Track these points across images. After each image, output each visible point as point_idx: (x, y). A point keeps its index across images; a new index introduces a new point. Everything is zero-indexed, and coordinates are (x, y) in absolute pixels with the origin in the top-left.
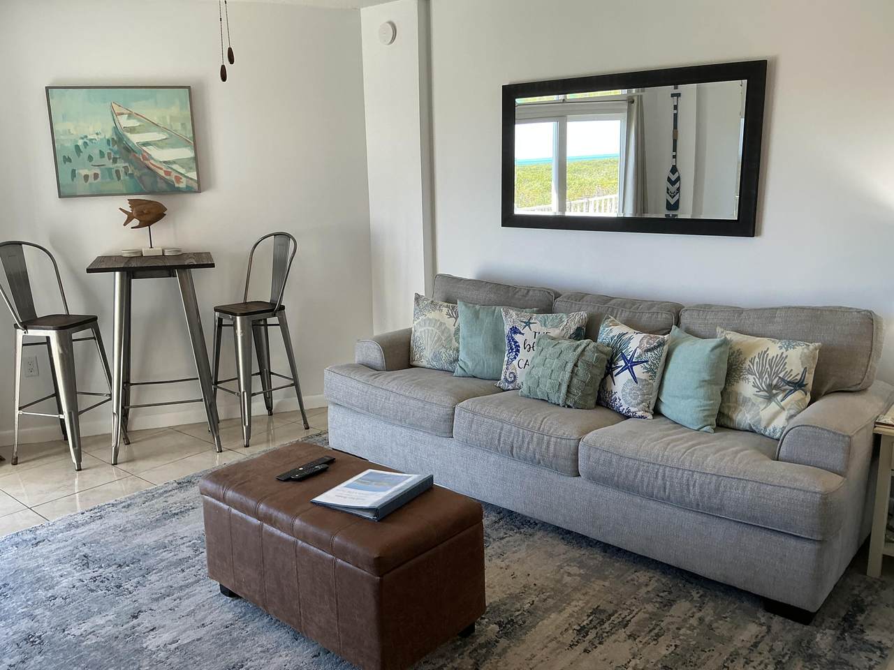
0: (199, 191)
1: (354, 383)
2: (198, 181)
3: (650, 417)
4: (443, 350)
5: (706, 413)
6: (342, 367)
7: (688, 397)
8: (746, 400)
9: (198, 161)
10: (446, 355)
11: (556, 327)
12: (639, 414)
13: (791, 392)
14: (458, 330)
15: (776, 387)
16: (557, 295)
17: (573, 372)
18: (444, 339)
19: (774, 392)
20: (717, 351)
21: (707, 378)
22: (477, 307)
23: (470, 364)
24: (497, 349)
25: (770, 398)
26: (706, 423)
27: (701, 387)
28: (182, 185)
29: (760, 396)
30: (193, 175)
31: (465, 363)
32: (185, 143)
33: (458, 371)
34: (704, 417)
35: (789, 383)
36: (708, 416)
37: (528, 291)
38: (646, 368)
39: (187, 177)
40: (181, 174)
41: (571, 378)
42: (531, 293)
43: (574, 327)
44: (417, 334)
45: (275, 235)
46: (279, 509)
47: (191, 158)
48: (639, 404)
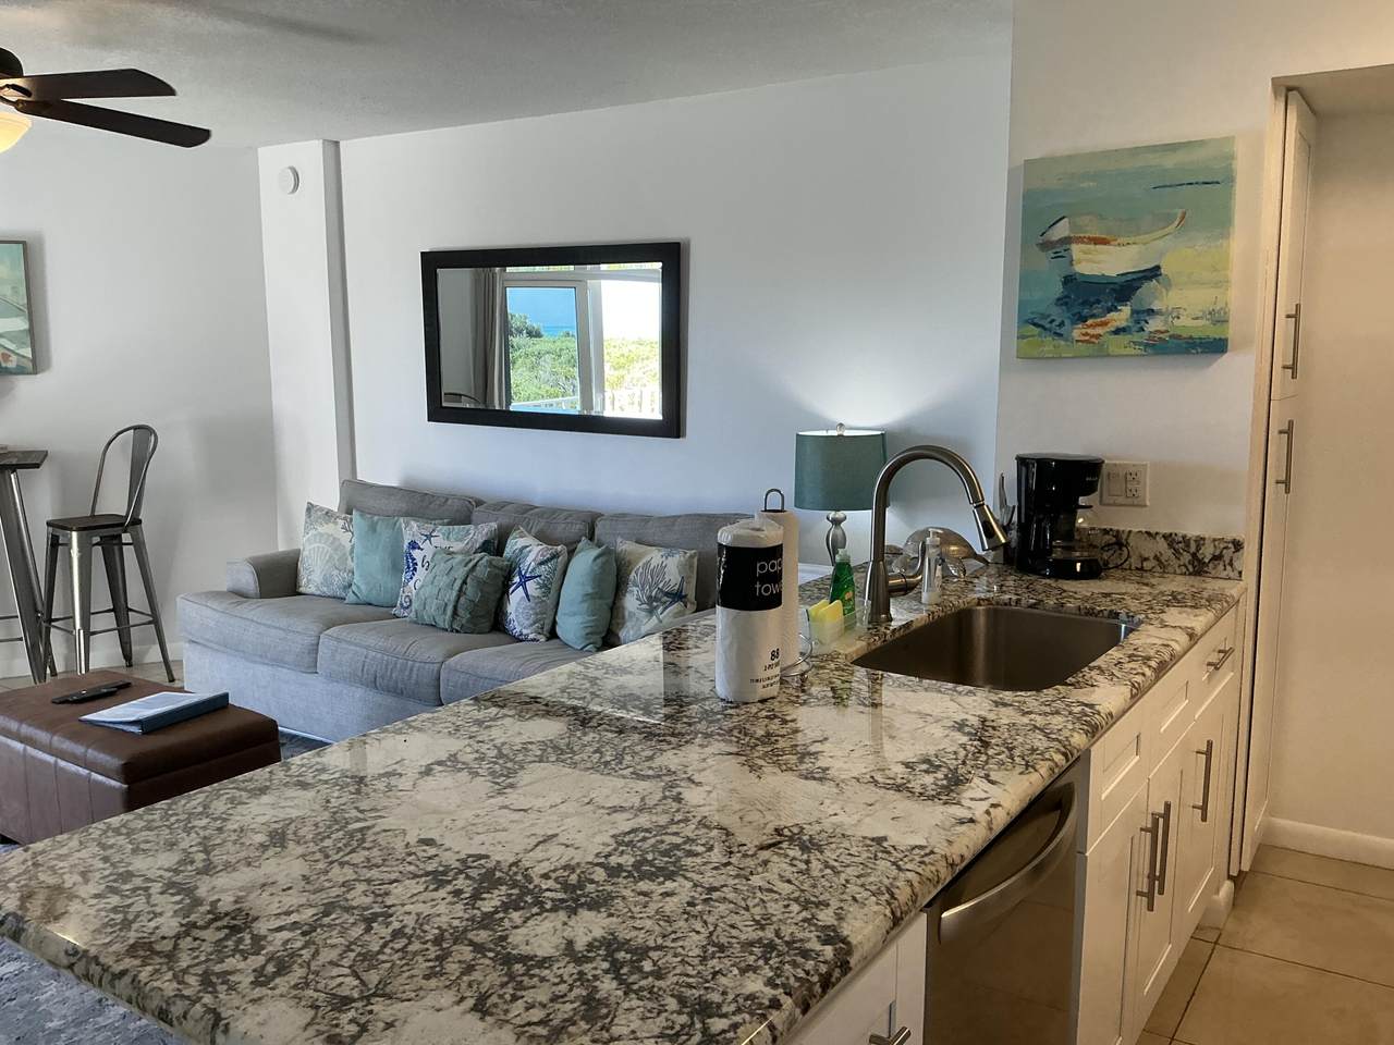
0: (35, 371)
1: (209, 612)
2: (34, 360)
3: (543, 639)
4: (335, 572)
5: (588, 631)
6: (198, 595)
7: (575, 614)
8: (632, 615)
9: (35, 334)
10: (338, 579)
11: (461, 540)
12: (531, 636)
13: (671, 604)
14: (353, 547)
15: (656, 599)
16: (479, 503)
17: (460, 590)
18: (337, 557)
19: (655, 604)
20: (599, 561)
21: (590, 591)
22: (376, 518)
23: (363, 587)
24: (396, 569)
25: (651, 612)
26: (588, 642)
27: (583, 601)
28: (12, 365)
29: (641, 609)
30: (27, 352)
31: (358, 587)
32: (18, 312)
33: (350, 598)
34: (587, 634)
35: (667, 594)
36: (591, 633)
37: (447, 500)
38: (538, 583)
39: (18, 354)
40: (8, 350)
41: (459, 597)
42: (449, 502)
43: (481, 541)
44: (305, 553)
45: (135, 428)
46: (39, 727)
47: (25, 330)
48: (532, 625)
